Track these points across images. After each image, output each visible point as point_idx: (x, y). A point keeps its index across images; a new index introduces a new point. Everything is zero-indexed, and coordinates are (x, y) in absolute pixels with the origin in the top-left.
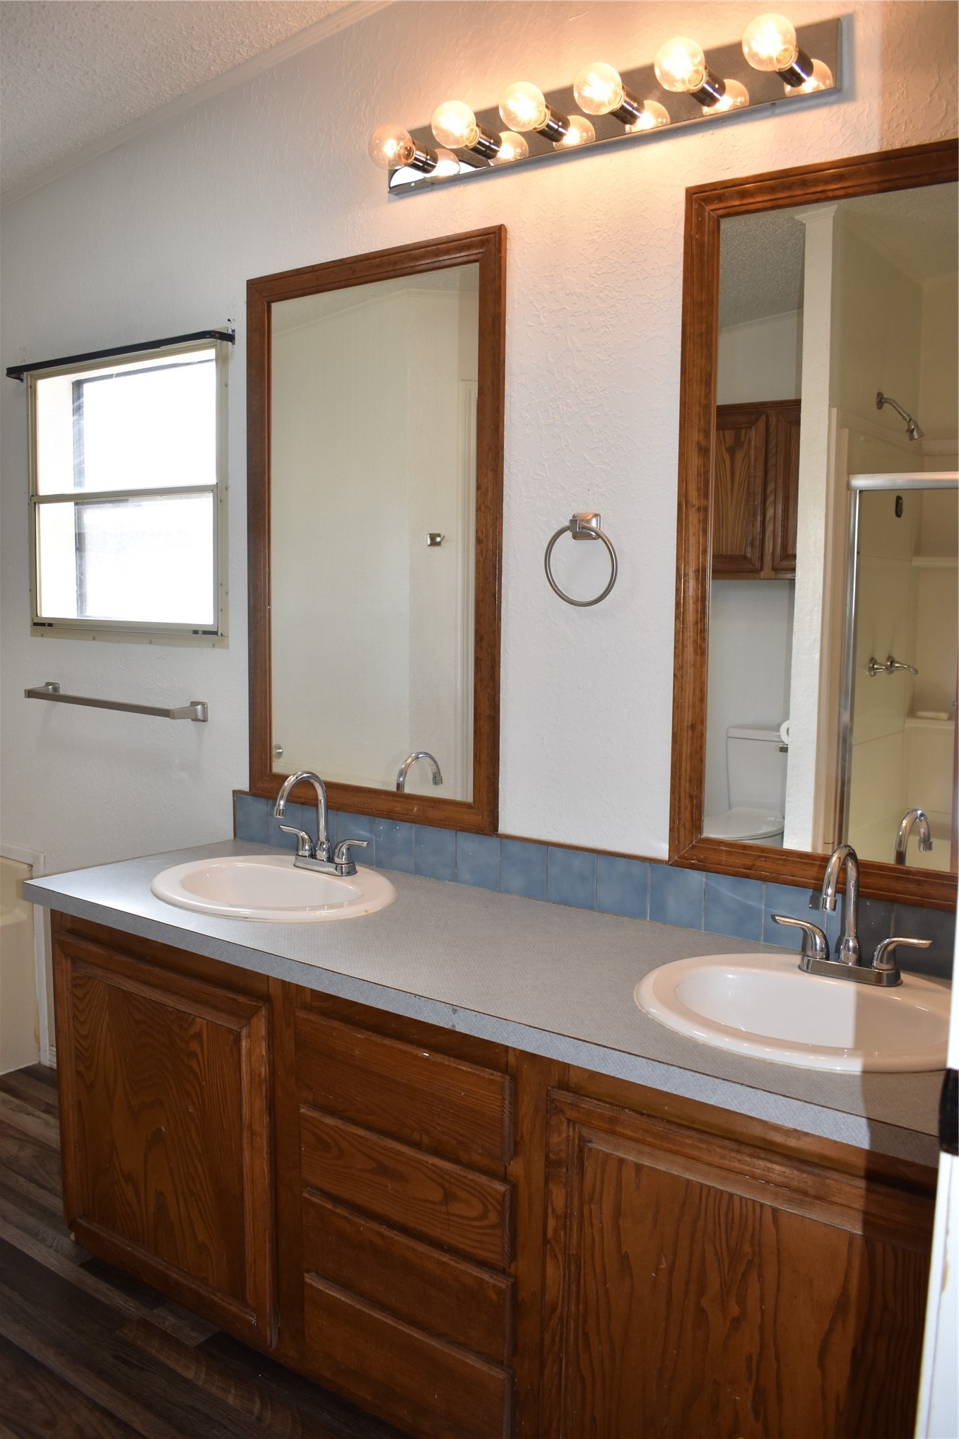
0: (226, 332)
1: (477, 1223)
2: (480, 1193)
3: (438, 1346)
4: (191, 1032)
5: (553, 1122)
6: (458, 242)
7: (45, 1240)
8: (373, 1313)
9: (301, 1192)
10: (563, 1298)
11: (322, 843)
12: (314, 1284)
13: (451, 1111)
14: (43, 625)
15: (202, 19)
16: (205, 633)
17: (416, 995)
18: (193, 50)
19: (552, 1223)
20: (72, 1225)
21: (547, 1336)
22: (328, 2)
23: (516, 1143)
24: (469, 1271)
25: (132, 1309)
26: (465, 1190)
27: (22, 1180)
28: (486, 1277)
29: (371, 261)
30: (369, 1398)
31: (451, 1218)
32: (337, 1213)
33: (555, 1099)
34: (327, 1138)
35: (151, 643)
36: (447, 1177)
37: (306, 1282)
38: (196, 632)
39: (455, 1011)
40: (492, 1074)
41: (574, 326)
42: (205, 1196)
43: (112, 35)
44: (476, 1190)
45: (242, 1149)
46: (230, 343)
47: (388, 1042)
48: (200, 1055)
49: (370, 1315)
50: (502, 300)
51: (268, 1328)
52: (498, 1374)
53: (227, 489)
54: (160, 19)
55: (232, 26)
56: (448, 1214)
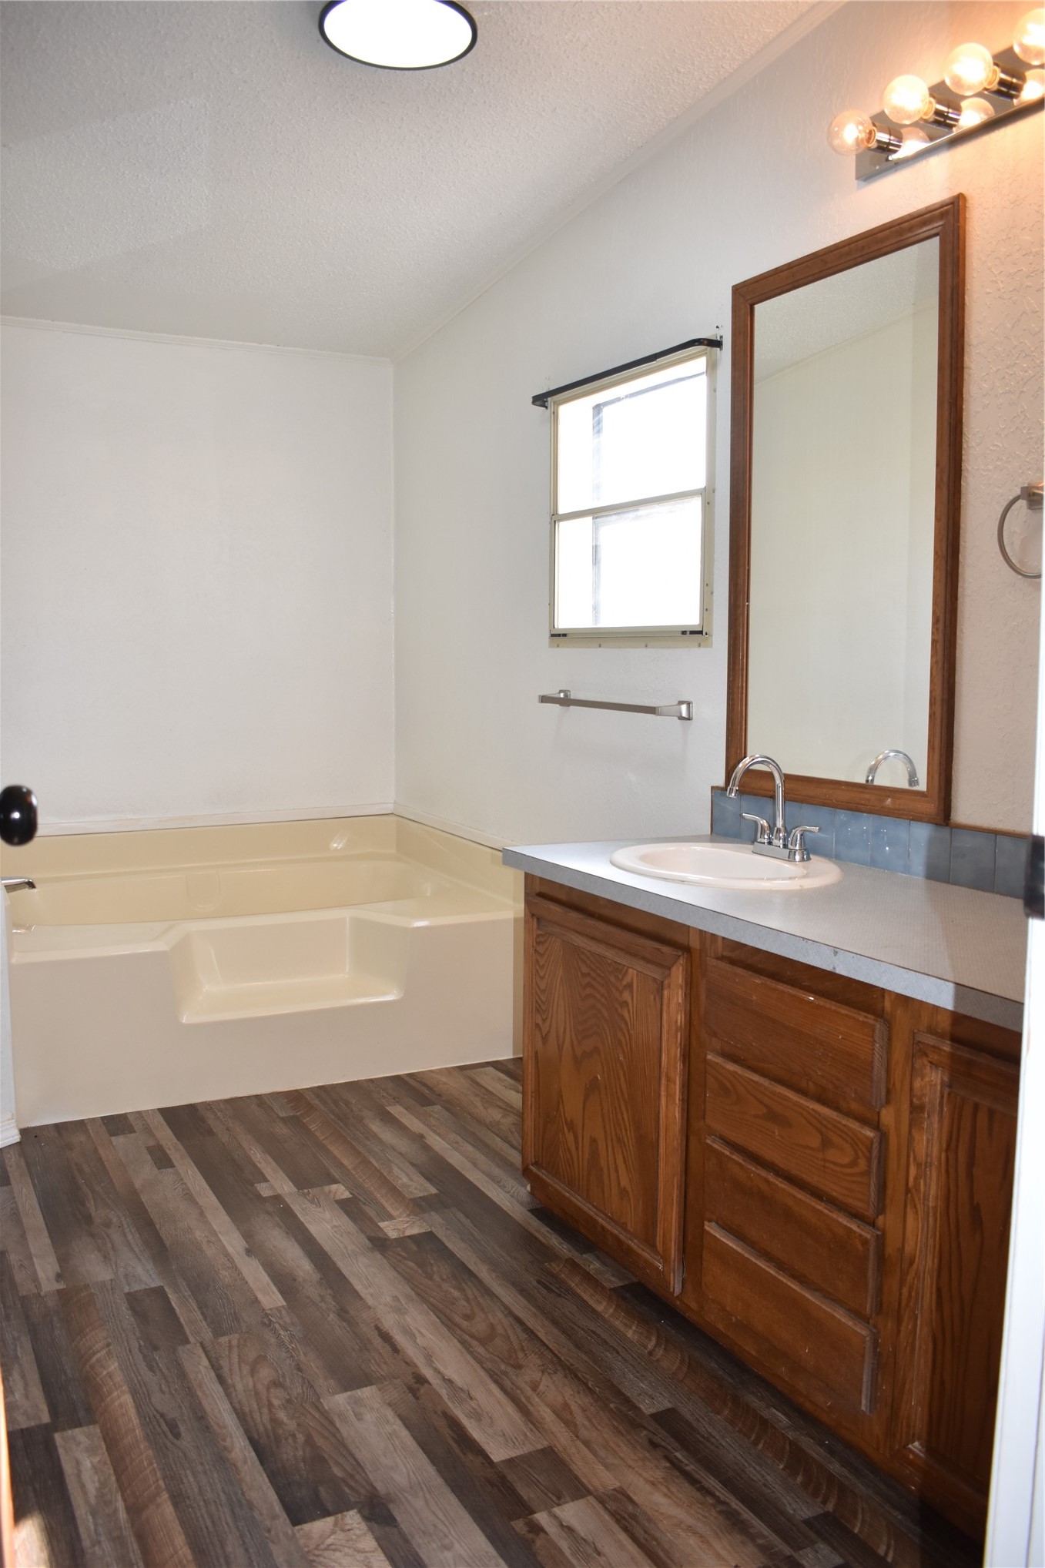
0: (714, 338)
1: (849, 1171)
2: (852, 1139)
3: (810, 1298)
4: (624, 983)
5: (917, 1066)
6: (919, 219)
7: (505, 1187)
8: (758, 1263)
9: (705, 1138)
10: (921, 1252)
11: (779, 831)
12: (712, 1232)
13: (830, 1055)
14: (559, 635)
15: (681, 41)
16: (692, 633)
17: (804, 939)
18: (679, 72)
19: (913, 1171)
20: (526, 1172)
21: (905, 1291)
22: (798, 2)
23: (888, 1092)
24: (840, 1220)
25: (564, 1250)
26: (840, 1136)
27: (498, 1139)
28: (854, 1227)
29: (841, 250)
30: (754, 1353)
31: (827, 1165)
32: (733, 1159)
33: (919, 1042)
34: (728, 1084)
35: (646, 646)
36: (825, 1123)
37: (705, 1229)
38: (684, 633)
39: (836, 953)
40: (866, 1017)
41: (1030, 287)
42: (628, 1142)
43: (603, 71)
44: (848, 1135)
45: (659, 1095)
46: (718, 349)
47: (781, 987)
48: (630, 1005)
49: (756, 1264)
50: (961, 271)
51: (672, 1275)
52: (861, 1330)
53: (714, 492)
54: (642, 48)
55: (711, 43)
56: (824, 1160)
